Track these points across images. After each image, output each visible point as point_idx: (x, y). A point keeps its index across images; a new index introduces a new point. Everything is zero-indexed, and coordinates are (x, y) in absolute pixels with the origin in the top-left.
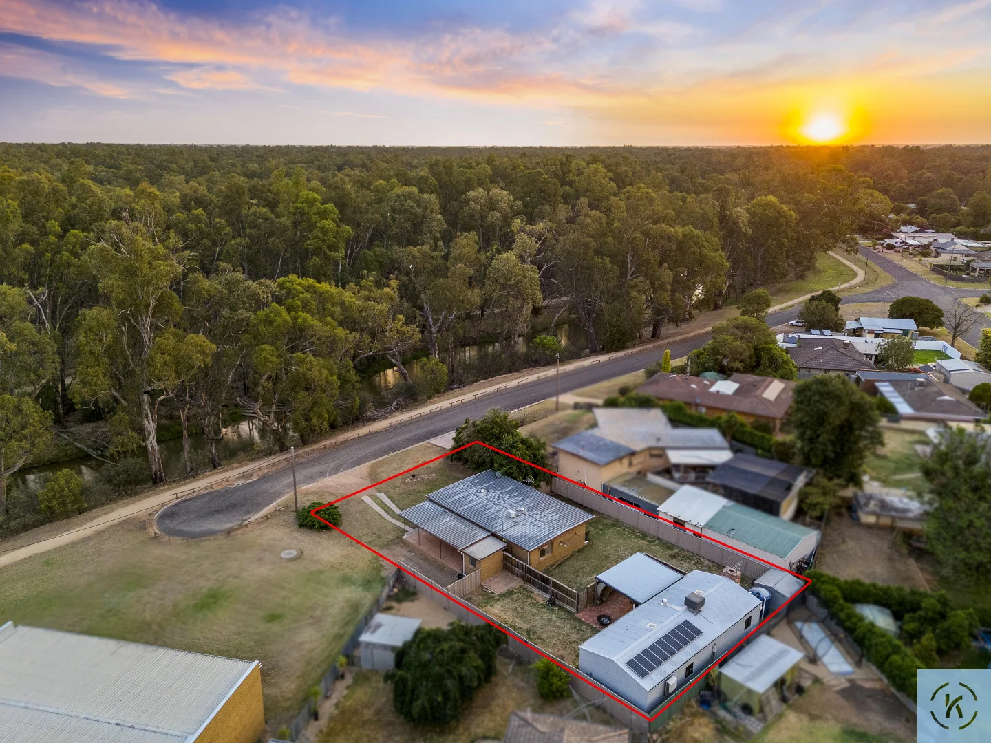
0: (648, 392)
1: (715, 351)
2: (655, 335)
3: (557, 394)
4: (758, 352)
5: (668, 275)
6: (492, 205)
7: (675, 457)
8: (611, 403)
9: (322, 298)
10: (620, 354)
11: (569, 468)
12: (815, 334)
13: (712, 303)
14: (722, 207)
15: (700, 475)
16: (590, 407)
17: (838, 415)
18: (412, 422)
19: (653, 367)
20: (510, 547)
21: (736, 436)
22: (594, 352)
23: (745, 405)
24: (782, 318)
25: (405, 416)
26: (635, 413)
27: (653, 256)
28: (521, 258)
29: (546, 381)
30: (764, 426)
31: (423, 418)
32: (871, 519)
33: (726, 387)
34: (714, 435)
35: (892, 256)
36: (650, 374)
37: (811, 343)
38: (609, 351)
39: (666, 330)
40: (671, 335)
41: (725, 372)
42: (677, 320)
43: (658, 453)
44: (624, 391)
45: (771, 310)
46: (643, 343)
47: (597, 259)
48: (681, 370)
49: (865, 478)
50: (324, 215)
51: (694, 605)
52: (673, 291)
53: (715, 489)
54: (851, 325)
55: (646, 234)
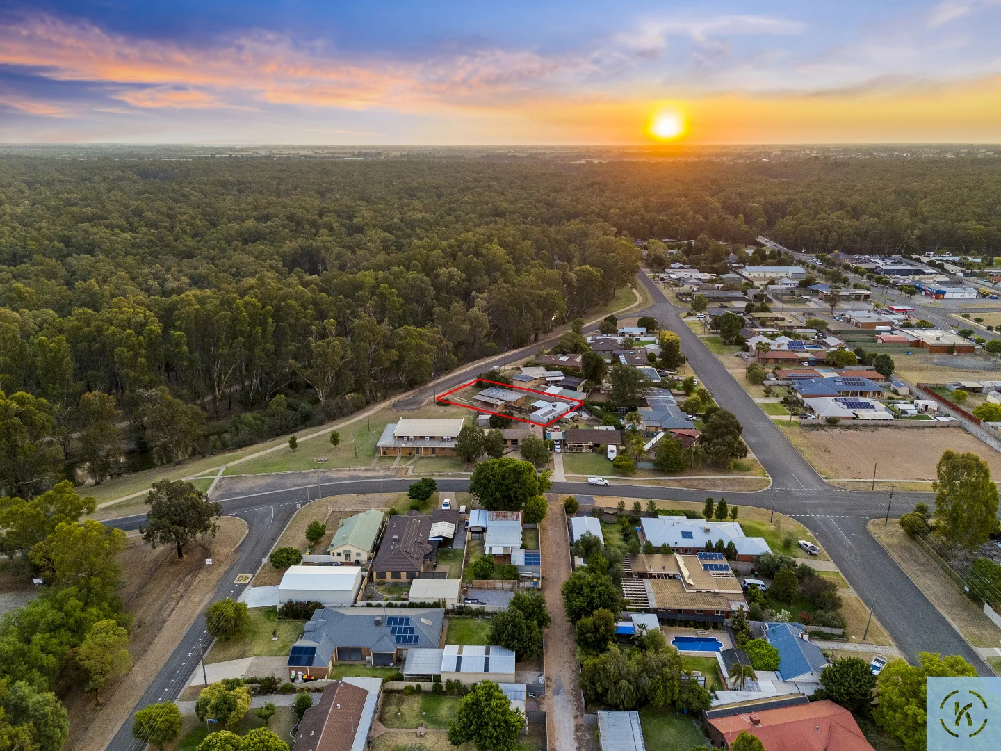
0: (538, 361)
1: (560, 346)
2: (536, 340)
3: (504, 365)
4: (576, 345)
5: (540, 313)
6: (451, 277)
7: (548, 379)
8: (525, 366)
9: (420, 334)
10: (523, 349)
11: (516, 384)
12: (605, 336)
13: (562, 321)
14: (564, 274)
15: (556, 383)
16: (518, 369)
17: (593, 364)
18: (449, 380)
19: (538, 353)
20: (506, 402)
21: (566, 372)
22: (510, 349)
23: (570, 364)
24: (591, 329)
25: (449, 376)
26: (534, 368)
27: (533, 304)
28: (479, 309)
29: (509, 357)
30: (576, 369)
31: (452, 378)
32: (603, 392)
33: (564, 358)
34: (560, 372)
35: (660, 286)
36: (537, 356)
37: (600, 340)
38: (517, 348)
39: (541, 336)
40: (543, 339)
41: (564, 354)
42: (545, 332)
43: (543, 379)
44: (528, 362)
45: (585, 325)
46: (531, 343)
47: (510, 307)
48: (549, 353)
49: (604, 381)
50: (392, 294)
51: (554, 406)
52: (543, 320)
53: (560, 386)
54: (620, 331)
55: (530, 294)
